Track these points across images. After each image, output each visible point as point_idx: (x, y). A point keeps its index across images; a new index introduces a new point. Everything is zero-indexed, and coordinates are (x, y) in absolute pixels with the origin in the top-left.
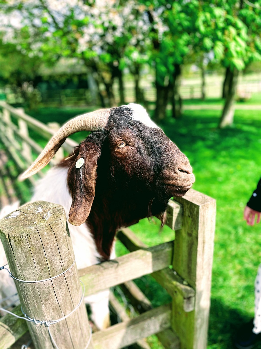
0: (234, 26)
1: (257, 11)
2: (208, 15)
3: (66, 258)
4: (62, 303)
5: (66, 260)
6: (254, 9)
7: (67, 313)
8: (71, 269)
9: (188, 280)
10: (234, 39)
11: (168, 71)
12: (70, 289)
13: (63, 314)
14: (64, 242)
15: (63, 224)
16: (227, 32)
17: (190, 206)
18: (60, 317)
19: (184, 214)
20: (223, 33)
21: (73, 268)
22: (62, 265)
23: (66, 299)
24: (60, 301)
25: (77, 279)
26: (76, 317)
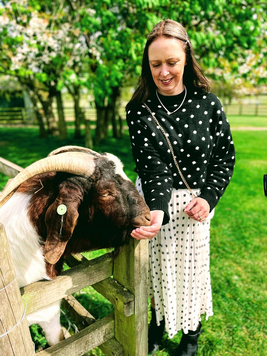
2: (139, 45)
4: (4, 318)
5: (7, 275)
7: (9, 328)
8: (12, 284)
9: (127, 286)
11: (106, 93)
12: (12, 304)
13: (5, 329)
14: (4, 258)
15: (3, 240)
18: (2, 333)
21: (15, 283)
22: (3, 281)
23: (7, 314)
24: (2, 317)
25: (18, 294)
26: (19, 332)
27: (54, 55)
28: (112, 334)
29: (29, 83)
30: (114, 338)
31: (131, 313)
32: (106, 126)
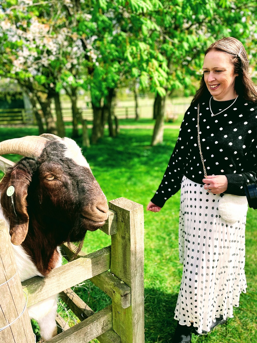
0: (156, 58)
1: (176, 45)
2: (134, 48)
3: (9, 267)
4: (6, 311)
5: (10, 269)
6: (173, 44)
7: (12, 320)
8: (14, 278)
9: (124, 280)
10: (157, 70)
11: (102, 94)
12: (14, 297)
13: (7, 321)
14: (7, 253)
15: (5, 236)
16: (150, 64)
17: (122, 212)
18: (4, 325)
19: (118, 220)
20: (148, 64)
21: (16, 277)
22: (6, 275)
23: (10, 307)
24: (4, 310)
25: (20, 288)
26: (21, 324)
27: (52, 58)
28: (110, 326)
29: (28, 86)
30: (112, 329)
31: (128, 305)
32: (103, 125)
